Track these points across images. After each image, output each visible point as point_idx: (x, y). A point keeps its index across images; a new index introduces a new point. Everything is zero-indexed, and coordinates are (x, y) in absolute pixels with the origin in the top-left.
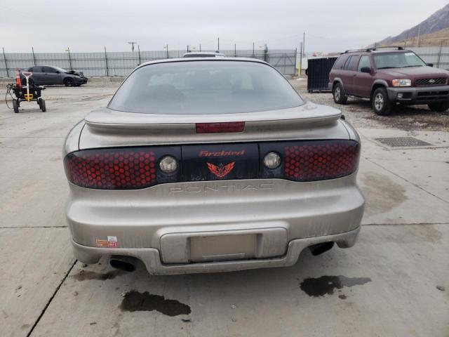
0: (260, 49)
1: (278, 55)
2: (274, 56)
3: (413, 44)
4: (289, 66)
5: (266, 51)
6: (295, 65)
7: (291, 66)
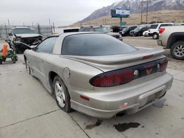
0: (36, 25)
1: (44, 28)
2: (43, 28)
3: (87, 23)
4: (49, 32)
5: (39, 26)
6: (52, 32)
7: (50, 32)
